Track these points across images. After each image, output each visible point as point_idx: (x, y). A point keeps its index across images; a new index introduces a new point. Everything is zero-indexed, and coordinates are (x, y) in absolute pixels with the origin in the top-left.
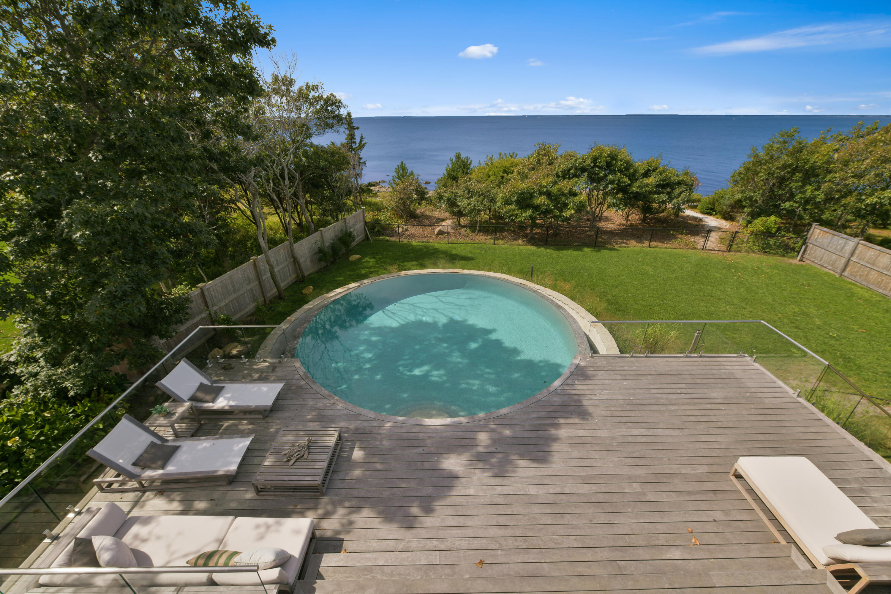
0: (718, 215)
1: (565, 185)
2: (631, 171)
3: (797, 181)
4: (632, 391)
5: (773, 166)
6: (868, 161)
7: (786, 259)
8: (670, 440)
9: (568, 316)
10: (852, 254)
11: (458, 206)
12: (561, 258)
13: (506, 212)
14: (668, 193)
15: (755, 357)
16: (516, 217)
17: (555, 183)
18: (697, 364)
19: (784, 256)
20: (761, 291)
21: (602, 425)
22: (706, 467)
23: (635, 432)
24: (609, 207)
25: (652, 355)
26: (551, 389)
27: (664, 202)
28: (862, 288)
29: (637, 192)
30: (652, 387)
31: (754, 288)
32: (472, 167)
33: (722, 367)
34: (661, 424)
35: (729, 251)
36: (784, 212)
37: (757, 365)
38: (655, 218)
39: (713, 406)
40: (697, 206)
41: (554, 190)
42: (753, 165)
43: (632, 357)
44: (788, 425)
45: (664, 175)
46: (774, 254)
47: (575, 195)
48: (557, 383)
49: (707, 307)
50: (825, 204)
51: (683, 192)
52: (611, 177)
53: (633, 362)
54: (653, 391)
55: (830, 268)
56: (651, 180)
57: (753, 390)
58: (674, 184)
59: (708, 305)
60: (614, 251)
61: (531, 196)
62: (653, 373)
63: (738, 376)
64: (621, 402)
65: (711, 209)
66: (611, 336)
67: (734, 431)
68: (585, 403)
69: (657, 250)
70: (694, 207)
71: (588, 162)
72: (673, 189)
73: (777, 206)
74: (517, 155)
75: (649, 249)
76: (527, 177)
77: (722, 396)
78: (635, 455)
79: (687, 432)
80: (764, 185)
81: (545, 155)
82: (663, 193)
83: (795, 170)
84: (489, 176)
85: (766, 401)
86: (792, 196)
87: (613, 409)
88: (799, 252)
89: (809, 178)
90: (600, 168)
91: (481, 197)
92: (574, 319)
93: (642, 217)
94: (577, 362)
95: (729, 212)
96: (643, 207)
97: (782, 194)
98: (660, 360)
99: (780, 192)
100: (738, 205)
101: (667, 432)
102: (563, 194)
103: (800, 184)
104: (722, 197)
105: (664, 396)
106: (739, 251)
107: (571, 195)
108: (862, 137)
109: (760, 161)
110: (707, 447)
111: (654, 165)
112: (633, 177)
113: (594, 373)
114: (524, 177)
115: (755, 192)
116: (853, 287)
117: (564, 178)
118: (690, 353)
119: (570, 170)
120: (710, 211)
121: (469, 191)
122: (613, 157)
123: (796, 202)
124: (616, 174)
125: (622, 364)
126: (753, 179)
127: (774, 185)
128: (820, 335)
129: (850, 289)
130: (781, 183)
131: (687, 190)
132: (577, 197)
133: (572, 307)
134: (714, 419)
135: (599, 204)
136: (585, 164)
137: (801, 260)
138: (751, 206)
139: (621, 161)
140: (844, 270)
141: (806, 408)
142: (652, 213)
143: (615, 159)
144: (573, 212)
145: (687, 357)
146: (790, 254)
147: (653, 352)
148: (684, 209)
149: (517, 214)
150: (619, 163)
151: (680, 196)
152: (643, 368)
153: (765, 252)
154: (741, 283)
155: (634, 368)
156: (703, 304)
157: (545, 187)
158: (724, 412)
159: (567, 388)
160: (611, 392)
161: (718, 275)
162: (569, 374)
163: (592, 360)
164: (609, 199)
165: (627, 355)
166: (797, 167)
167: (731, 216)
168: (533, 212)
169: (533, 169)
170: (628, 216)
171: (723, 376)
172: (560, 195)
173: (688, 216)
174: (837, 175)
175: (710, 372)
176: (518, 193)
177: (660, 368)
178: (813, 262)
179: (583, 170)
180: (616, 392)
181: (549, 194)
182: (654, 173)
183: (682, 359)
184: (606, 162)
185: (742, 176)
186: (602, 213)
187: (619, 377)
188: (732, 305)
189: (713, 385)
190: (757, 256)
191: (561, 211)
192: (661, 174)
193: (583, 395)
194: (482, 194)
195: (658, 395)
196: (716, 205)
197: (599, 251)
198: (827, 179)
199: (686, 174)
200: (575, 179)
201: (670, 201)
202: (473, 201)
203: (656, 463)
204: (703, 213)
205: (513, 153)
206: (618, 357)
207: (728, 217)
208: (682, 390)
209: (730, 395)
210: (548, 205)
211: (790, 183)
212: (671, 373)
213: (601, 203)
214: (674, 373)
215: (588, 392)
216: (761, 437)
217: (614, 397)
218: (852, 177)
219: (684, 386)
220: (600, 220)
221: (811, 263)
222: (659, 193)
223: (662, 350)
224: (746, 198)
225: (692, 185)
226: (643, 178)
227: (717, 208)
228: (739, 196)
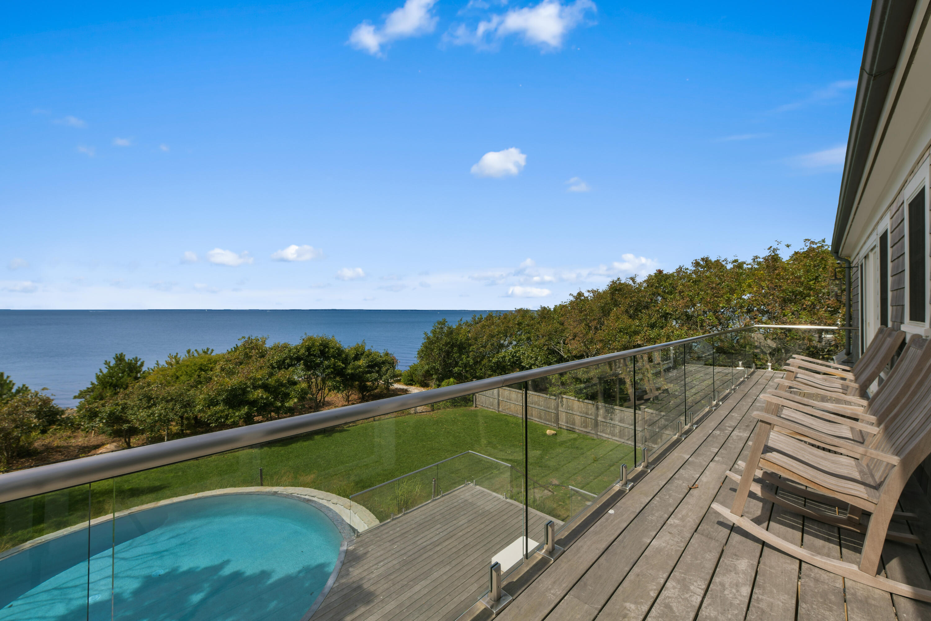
0: (417, 385)
1: (282, 375)
2: (344, 356)
3: (456, 353)
4: (403, 552)
5: (440, 344)
6: (485, 337)
7: (468, 408)
8: (445, 577)
9: (320, 508)
10: (499, 396)
11: (128, 422)
12: (291, 452)
13: (212, 415)
14: (378, 372)
15: (474, 481)
16: (227, 419)
17: (271, 375)
18: (442, 503)
19: (466, 406)
20: (462, 435)
21: (387, 599)
22: (476, 585)
23: (417, 588)
24: (330, 390)
25: (408, 511)
26: (327, 590)
27: (376, 380)
28: (511, 417)
29: (352, 373)
30: (417, 539)
31: (458, 434)
32: (144, 369)
33: (458, 498)
34: (434, 568)
35: (433, 410)
36: (456, 375)
37: (478, 487)
38: (371, 395)
39: (463, 532)
40: (400, 379)
41: (271, 381)
42: (429, 344)
43: (393, 520)
44: (508, 522)
45: (370, 357)
46: (460, 406)
47: (295, 383)
48: (330, 582)
49: (433, 459)
50: (475, 366)
51: (388, 369)
52: (326, 362)
53: (396, 524)
54: (419, 543)
55: (492, 408)
56: (362, 362)
57: (482, 507)
58: (380, 363)
59: (433, 457)
60: (344, 432)
61: (244, 391)
62: (414, 526)
63: (470, 501)
64: (397, 567)
65: (412, 380)
66: (368, 511)
67: (482, 544)
68: (365, 586)
69: (382, 422)
70: (399, 381)
71: (302, 351)
72: (380, 368)
73: (451, 371)
74: (213, 350)
75: (375, 422)
76: (234, 373)
77: (466, 521)
78: (424, 610)
79: (454, 563)
80: (439, 358)
81: (252, 348)
82: (373, 372)
83: (453, 346)
84: (177, 378)
85: (492, 511)
86: (456, 364)
87: (392, 577)
88: (473, 401)
89: (461, 350)
90: (315, 356)
91: (171, 404)
92: (328, 507)
93: (361, 395)
94: (345, 548)
95: (424, 381)
96: (359, 386)
97: (451, 363)
98: (415, 512)
99: (450, 361)
100: (428, 374)
101: (441, 572)
102: (282, 385)
103: (458, 354)
104: (416, 370)
105: (428, 542)
106: (439, 409)
107: (290, 384)
108: (478, 323)
109: (432, 341)
110: (470, 568)
111: (360, 349)
112: (346, 361)
113: (365, 551)
114: (230, 373)
115: (435, 363)
116: (506, 417)
117: (280, 368)
118: (434, 497)
119: (284, 360)
120: (411, 382)
121: (149, 398)
122: (325, 346)
123: (460, 367)
124: (330, 359)
125: (386, 531)
126: (432, 354)
127: (444, 357)
128: (503, 455)
129: (506, 419)
130: (448, 355)
131: (391, 367)
132: (298, 386)
133: (322, 497)
134: (467, 542)
135: (319, 390)
136: (300, 354)
137: (476, 407)
138: (436, 374)
139: (333, 348)
140: (499, 408)
141: (512, 505)
142: (368, 391)
143: (328, 347)
144: (296, 400)
145: (433, 501)
146: (469, 404)
147: (407, 508)
148: (393, 383)
149: (227, 415)
150: (332, 350)
151: (387, 372)
152: (405, 526)
153: (455, 406)
154: (448, 432)
155: (398, 529)
156: (429, 458)
157: (261, 379)
158: (471, 533)
159: (343, 581)
160: (386, 561)
161: (432, 431)
162: (341, 565)
163: (359, 539)
164: (329, 383)
165: (389, 520)
166: (453, 343)
167: (425, 383)
168: (249, 409)
169: (241, 363)
170: (348, 397)
171: (462, 505)
172: (278, 385)
173: (396, 389)
174: (474, 347)
175: (452, 506)
176: (227, 391)
177: (418, 519)
178: (482, 406)
179: (299, 359)
180: (390, 559)
181: (265, 387)
182: (363, 357)
183: (431, 505)
184: (320, 350)
185: (424, 352)
186: (324, 398)
187: (388, 544)
188: (448, 451)
189: (458, 515)
190: (451, 410)
191: (283, 402)
192: (368, 357)
193: (361, 579)
194: (172, 399)
195: (425, 544)
196: (414, 377)
197: (330, 435)
198: (470, 350)
199: (387, 354)
200: (291, 369)
201: (381, 379)
202: (158, 410)
203: (442, 605)
204: (407, 384)
205: (208, 349)
206: (382, 526)
207: (424, 385)
208: (439, 530)
209: (471, 518)
210: (267, 398)
211: (453, 355)
212: (427, 520)
213: (321, 389)
214: (429, 518)
215: (365, 573)
216: (498, 539)
217: (390, 565)
218: (482, 347)
219: (439, 526)
220: (323, 405)
221: (482, 407)
222: (370, 372)
223: (414, 504)
224: (432, 369)
225: (393, 363)
226: (354, 361)
227: (415, 379)
228: (427, 367)
